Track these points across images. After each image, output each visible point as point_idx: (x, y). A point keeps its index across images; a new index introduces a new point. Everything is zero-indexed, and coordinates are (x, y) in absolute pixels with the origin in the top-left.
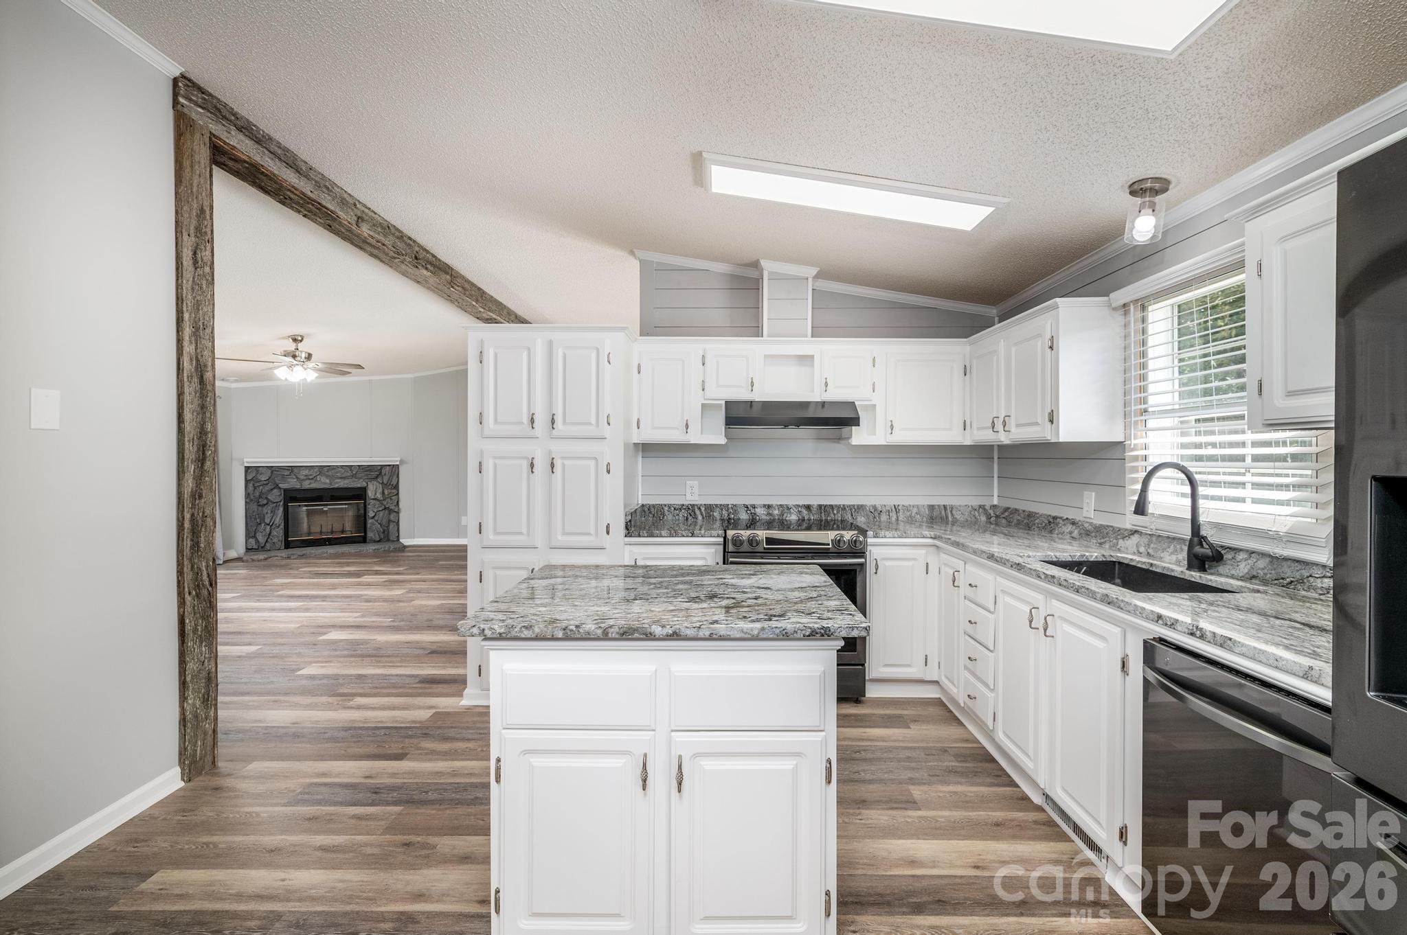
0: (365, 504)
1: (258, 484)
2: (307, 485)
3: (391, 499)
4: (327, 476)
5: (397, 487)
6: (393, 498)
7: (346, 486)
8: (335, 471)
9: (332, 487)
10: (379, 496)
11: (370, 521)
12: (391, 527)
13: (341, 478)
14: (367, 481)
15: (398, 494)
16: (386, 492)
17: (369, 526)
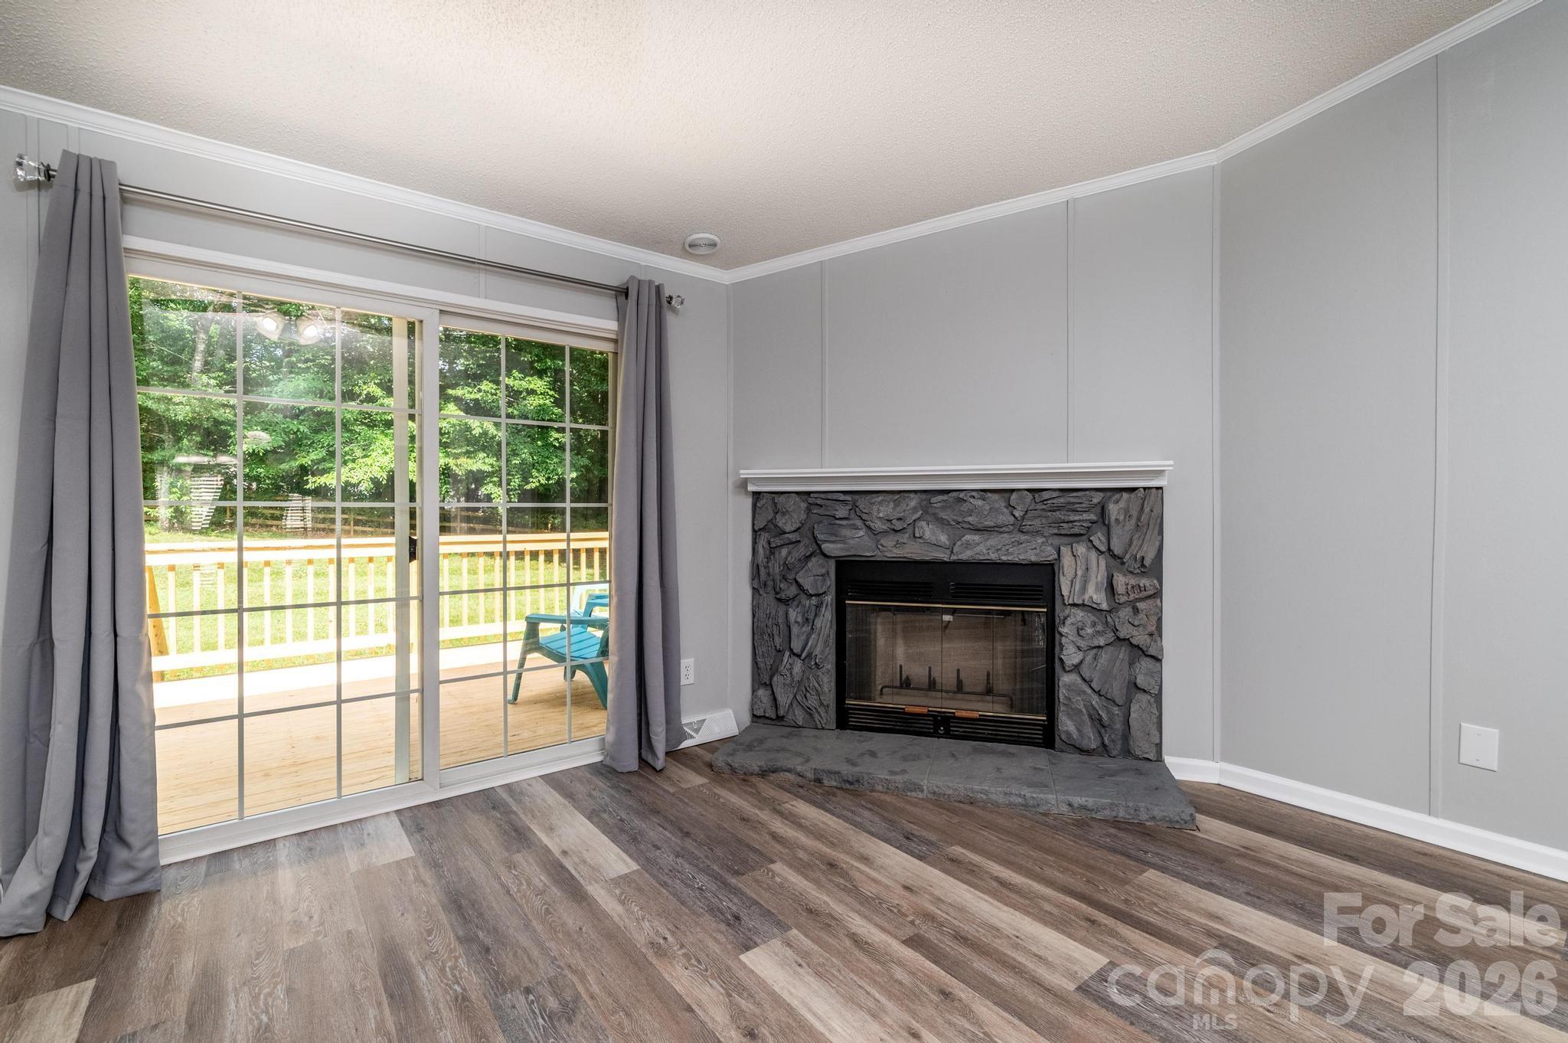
0: (1051, 616)
1: (778, 542)
2: (892, 549)
3: (1136, 611)
4: (942, 522)
5: (1154, 569)
6: (1141, 605)
7: (993, 556)
8: (965, 507)
9: (954, 558)
10: (1096, 595)
11: (1065, 679)
12: (1134, 708)
13: (977, 530)
14: (1056, 541)
15: (1158, 594)
16: (1121, 581)
17: (1062, 693)
